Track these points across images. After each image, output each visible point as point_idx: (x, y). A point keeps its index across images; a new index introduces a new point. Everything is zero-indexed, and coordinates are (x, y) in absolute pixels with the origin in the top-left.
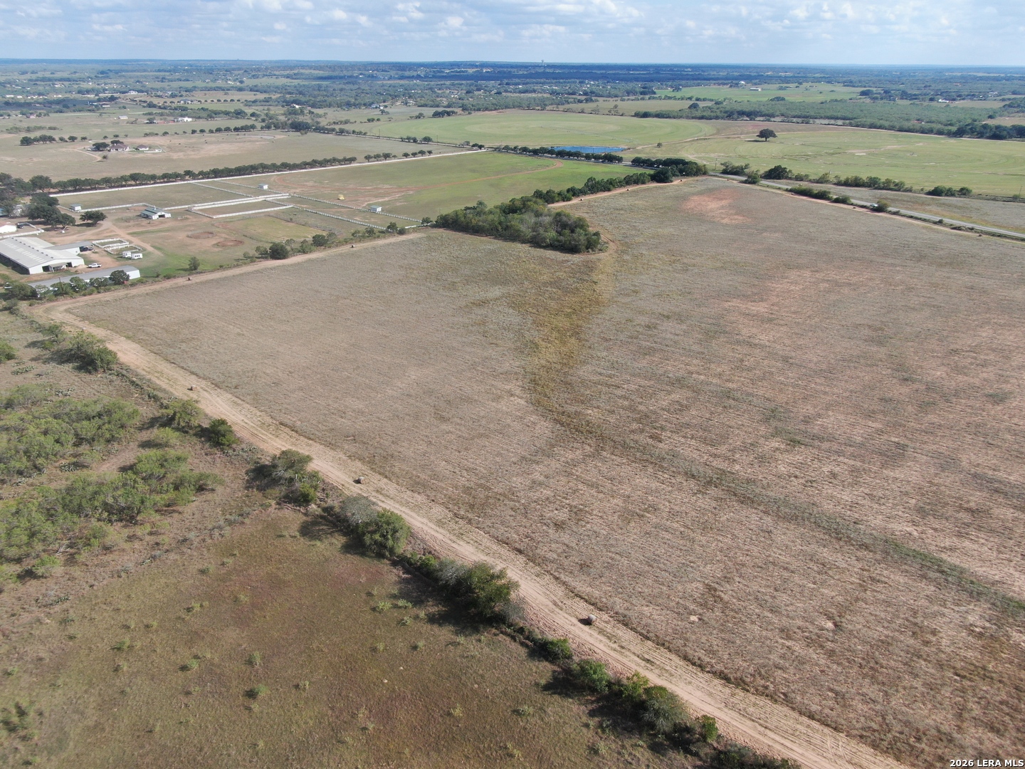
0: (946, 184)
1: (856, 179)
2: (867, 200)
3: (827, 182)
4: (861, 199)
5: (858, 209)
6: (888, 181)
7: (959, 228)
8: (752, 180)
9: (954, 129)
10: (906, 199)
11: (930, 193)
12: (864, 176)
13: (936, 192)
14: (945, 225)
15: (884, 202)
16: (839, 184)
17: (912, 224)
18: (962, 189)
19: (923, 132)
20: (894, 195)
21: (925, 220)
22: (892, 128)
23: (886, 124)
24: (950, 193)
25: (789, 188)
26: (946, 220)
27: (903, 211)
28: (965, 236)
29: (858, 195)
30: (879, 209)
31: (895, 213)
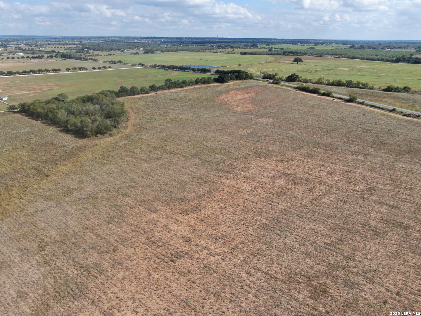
0: (395, 85)
1: (339, 81)
2: (343, 94)
3: (322, 83)
4: (340, 94)
5: (336, 100)
6: (358, 83)
7: (408, 115)
8: (276, 82)
9: (394, 59)
10: (369, 93)
11: (384, 90)
12: (344, 80)
13: (389, 89)
14: (398, 113)
15: (354, 95)
16: (329, 84)
17: (373, 112)
18: (405, 88)
19: (379, 60)
20: (362, 91)
21: (382, 109)
22: (363, 59)
23: (361, 57)
24: (397, 90)
25: (296, 86)
26: (398, 109)
27: (367, 102)
28: (414, 122)
29: (339, 91)
30: (351, 100)
31: (362, 103)
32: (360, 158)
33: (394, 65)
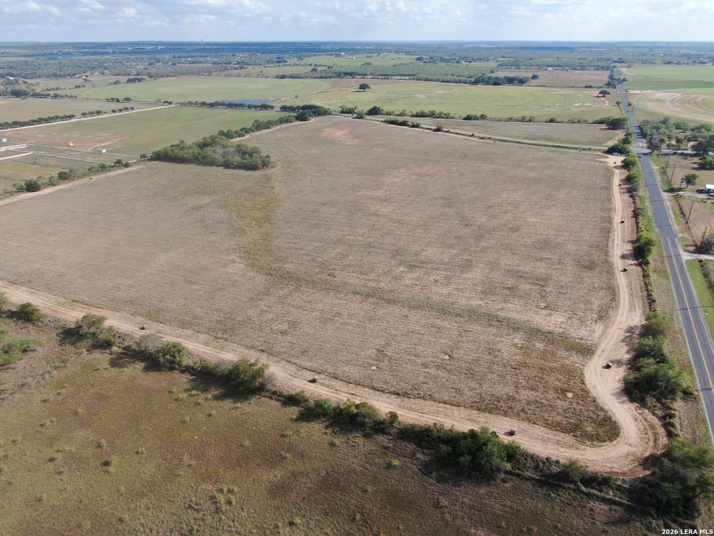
0: (474, 113)
1: (422, 112)
2: (430, 125)
3: (405, 115)
4: (427, 125)
5: (426, 131)
6: (441, 113)
7: (482, 138)
8: (360, 116)
9: (473, 80)
10: (451, 123)
11: (465, 119)
12: (427, 110)
13: (468, 118)
14: (475, 137)
15: (440, 125)
16: (412, 116)
17: (458, 138)
18: (482, 115)
19: (456, 82)
20: (445, 121)
21: (464, 135)
22: (438, 80)
23: (435, 78)
24: (476, 118)
25: (384, 120)
26: (476, 134)
27: (451, 130)
28: (487, 143)
29: (425, 122)
30: (438, 130)
31: (447, 132)
33: (473, 87)
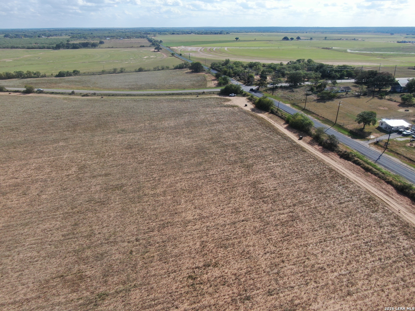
0: (65, 70)
1: (7, 74)
2: (18, 87)
4: (14, 86)
5: (13, 94)
6: (29, 73)
7: (86, 95)
9: (55, 46)
10: (44, 81)
11: (57, 76)
12: (12, 71)
13: (61, 75)
14: (77, 94)
15: (29, 86)
17: (56, 98)
18: (74, 71)
19: (40, 48)
20: (36, 80)
21: (62, 94)
22: (23, 48)
23: (20, 46)
24: (68, 74)
26: (76, 91)
27: (45, 90)
28: (94, 100)
29: (11, 84)
30: (29, 91)
31: (41, 92)
32: (61, 144)
33: (56, 51)
